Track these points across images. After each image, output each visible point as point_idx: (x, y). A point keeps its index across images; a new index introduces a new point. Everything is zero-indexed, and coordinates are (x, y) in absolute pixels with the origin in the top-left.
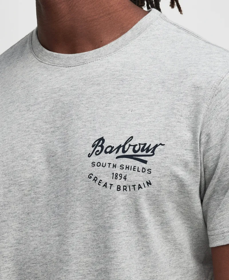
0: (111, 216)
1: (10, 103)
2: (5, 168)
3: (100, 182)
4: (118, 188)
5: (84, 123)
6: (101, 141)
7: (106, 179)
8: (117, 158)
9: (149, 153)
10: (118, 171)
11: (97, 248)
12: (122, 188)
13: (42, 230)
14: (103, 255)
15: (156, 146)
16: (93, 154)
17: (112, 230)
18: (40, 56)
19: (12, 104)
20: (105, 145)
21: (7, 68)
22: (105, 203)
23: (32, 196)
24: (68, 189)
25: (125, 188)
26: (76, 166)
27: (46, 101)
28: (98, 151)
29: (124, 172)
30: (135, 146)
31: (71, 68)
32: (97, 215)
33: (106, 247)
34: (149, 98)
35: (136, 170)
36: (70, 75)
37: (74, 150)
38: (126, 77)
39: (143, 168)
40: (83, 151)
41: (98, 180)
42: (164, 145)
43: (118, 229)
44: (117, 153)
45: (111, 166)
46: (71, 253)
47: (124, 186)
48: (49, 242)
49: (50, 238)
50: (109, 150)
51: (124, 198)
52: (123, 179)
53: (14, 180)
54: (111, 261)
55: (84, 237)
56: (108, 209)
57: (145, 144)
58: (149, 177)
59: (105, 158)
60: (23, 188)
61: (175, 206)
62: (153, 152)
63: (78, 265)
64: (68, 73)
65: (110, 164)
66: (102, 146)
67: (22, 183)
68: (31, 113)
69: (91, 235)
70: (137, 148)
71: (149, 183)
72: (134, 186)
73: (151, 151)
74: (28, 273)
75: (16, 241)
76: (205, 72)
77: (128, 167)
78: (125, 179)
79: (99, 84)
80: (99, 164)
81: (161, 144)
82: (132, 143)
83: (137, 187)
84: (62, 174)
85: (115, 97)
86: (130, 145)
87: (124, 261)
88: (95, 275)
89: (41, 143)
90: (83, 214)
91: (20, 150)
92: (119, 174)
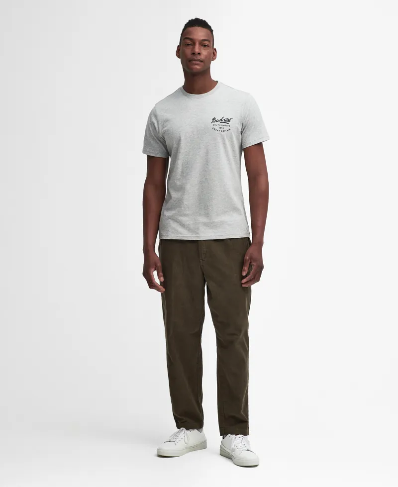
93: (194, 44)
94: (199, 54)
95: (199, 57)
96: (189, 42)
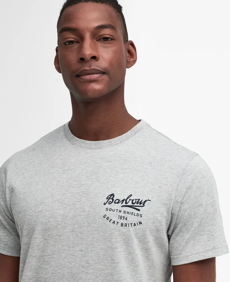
0: (116, 241)
1: (51, 167)
2: (47, 207)
3: (110, 220)
4: (121, 225)
5: (101, 184)
6: (112, 196)
7: (115, 218)
8: (122, 206)
9: (142, 205)
10: (122, 214)
11: (106, 260)
12: (124, 225)
13: (69, 247)
14: (110, 265)
15: (146, 201)
16: (107, 203)
17: (116, 250)
18: (72, 141)
19: (52, 168)
20: (115, 199)
21: (47, 145)
22: (113, 233)
23: (63, 225)
24: (89, 223)
25: (126, 225)
26: (96, 210)
27: (76, 169)
28: (110, 202)
29: (126, 215)
30: (133, 200)
31: (93, 150)
32: (107, 240)
33: (112, 260)
34: (142, 172)
35: (133, 214)
36: (92, 154)
37: (94, 200)
38: (128, 159)
39: (137, 214)
40: (101, 201)
41: (110, 219)
42: (150, 200)
43: (120, 250)
44: (122, 203)
45: (118, 211)
46: (90, 262)
47: (125, 224)
48: (74, 254)
49: (75, 252)
50: (117, 201)
51: (125, 231)
52: (125, 220)
53: (52, 214)
54: (115, 269)
55: (99, 253)
56: (115, 237)
57: (139, 200)
58: (141, 219)
59: (114, 206)
60: (58, 220)
61: (154, 238)
62: (144, 204)
63: (93, 269)
64: (91, 152)
65: (117, 210)
66: (113, 199)
67: (57, 217)
68: (66, 175)
69: (103, 252)
70: (134, 202)
71: (140, 223)
72: (131, 224)
73: (142, 204)
74: (59, 272)
75: (51, 252)
76: (177, 160)
77: (128, 212)
78: (126, 219)
79: (110, 162)
80: (111, 210)
81: (148, 200)
82: (131, 198)
83: (133, 225)
84: (84, 213)
85: (121, 170)
86: (130, 200)
87: (123, 269)
88: (104, 276)
89: (70, 193)
90: (98, 239)
91: (58, 196)
92: (123, 216)
93: (81, 39)
94: (94, 58)
95: (95, 65)
96: (71, 37)
